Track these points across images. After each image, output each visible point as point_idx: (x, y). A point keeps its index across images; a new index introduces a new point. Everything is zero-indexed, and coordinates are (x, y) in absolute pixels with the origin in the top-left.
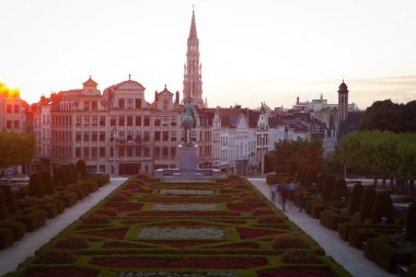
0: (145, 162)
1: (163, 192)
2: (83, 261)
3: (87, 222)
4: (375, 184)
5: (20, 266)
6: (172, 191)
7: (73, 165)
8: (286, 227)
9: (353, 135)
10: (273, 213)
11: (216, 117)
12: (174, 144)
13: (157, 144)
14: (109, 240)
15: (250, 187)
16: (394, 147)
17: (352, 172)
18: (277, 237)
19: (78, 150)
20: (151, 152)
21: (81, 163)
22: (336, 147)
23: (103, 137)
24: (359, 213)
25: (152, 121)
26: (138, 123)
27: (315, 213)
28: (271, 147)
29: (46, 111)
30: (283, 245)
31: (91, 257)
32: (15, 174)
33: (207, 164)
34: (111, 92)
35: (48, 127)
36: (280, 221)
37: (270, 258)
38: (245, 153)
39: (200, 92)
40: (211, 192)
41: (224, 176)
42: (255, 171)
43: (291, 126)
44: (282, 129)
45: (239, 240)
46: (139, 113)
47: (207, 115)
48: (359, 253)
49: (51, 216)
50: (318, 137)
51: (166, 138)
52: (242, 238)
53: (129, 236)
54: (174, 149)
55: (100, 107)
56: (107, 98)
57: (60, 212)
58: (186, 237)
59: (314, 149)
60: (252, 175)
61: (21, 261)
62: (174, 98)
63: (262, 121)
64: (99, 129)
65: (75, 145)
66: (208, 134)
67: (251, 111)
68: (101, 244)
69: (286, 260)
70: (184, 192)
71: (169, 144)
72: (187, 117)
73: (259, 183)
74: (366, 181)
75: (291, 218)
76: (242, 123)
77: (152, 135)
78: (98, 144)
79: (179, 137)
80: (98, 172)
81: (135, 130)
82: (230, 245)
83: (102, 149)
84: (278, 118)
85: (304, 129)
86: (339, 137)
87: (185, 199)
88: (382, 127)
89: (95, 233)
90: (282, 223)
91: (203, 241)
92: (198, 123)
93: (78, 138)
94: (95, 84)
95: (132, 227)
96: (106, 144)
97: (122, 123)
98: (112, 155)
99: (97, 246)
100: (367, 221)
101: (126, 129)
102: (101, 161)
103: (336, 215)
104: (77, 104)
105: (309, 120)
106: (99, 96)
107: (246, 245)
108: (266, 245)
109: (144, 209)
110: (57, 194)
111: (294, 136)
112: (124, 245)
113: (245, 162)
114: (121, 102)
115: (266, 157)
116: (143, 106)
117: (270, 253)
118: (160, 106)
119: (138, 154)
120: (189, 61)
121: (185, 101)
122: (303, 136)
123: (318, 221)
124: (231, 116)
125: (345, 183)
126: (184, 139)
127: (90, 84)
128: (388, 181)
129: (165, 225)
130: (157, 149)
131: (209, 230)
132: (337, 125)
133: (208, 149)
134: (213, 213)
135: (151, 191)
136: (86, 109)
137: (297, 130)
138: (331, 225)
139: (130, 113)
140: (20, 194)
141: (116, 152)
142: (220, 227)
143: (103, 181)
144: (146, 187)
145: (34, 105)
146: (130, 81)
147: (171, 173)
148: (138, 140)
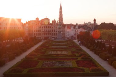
0: (50, 36)
1: (54, 43)
2: (36, 59)
3: (37, 50)
4: (102, 41)
5: (21, 60)
6: (56, 43)
7: (33, 37)
10: (79, 48)
11: (66, 26)
13: (53, 32)
14: (41, 54)
15: (74, 42)
16: (106, 33)
18: (80, 53)
20: (51, 34)
23: (40, 31)
24: (98, 48)
25: (52, 27)
26: (48, 28)
27: (88, 48)
28: (79, 33)
29: (27, 25)
30: (81, 55)
32: (20, 39)
33: (64, 37)
34: (42, 20)
35: (28, 29)
38: (73, 34)
39: (62, 21)
40: (65, 43)
41: (68, 40)
42: (75, 38)
43: (83, 28)
44: (81, 29)
45: (71, 54)
47: (64, 26)
48: (98, 56)
49: (28, 49)
50: (89, 31)
53: (46, 53)
54: (56, 34)
55: (39, 24)
56: (41, 22)
57: (30, 48)
58: (59, 54)
59: (88, 34)
62: (56, 22)
63: (77, 27)
64: (39, 29)
65: (34, 33)
66: (64, 31)
67: (74, 25)
69: (82, 58)
70: (59, 43)
71: (55, 32)
73: (76, 41)
74: (100, 41)
75: (83, 49)
76: (72, 28)
77: (51, 30)
78: (39, 33)
79: (58, 31)
80: (39, 39)
82: (69, 55)
83: (40, 34)
84: (80, 26)
85: (86, 29)
86: (94, 31)
87: (59, 45)
89: (38, 53)
90: (81, 50)
91: (63, 54)
92: (62, 28)
93: (35, 31)
94: (38, 19)
95: (47, 51)
97: (44, 28)
99: (39, 56)
100: (100, 49)
102: (40, 36)
103: (93, 48)
105: (87, 27)
106: (39, 22)
107: (73, 55)
108: (77, 55)
109: (50, 47)
110: (30, 44)
111: (84, 31)
112: (45, 55)
113: (73, 36)
115: (78, 35)
116: (49, 24)
117: (78, 57)
119: (48, 35)
120: (60, 14)
121: (59, 22)
122: (86, 30)
123: (89, 49)
124: (70, 26)
125: (95, 41)
126: (59, 31)
127: (37, 19)
128: (104, 40)
129: (55, 51)
131: (65, 52)
132: (93, 28)
133: (64, 34)
134: (66, 48)
135: (51, 43)
136: (36, 24)
138: (92, 50)
139: (46, 25)
141: (43, 34)
142: (67, 51)
143: (40, 41)
144: (50, 42)
145: (25, 24)
146: (46, 18)
147: (56, 39)
148: (48, 31)
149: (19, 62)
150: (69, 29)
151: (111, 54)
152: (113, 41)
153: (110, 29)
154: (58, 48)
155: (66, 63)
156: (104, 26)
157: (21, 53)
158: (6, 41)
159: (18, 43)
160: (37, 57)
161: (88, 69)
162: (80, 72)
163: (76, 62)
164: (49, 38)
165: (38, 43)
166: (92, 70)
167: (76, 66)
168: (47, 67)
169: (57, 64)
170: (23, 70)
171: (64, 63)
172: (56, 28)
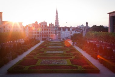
0: (47, 38)
1: (51, 44)
2: (35, 58)
3: (36, 50)
4: (93, 42)
5: (23, 58)
6: (53, 44)
7: (33, 39)
8: (75, 51)
9: (89, 32)
10: (73, 48)
11: (62, 29)
12: (53, 34)
14: (40, 53)
15: (68, 43)
16: (97, 35)
17: (89, 40)
18: (74, 52)
19: (34, 36)
20: (49, 36)
21: (35, 38)
22: (86, 35)
24: (90, 48)
25: (49, 30)
26: (46, 30)
28: (73, 35)
29: (28, 28)
30: (75, 54)
32: (22, 40)
33: (60, 38)
34: (40, 24)
35: (28, 31)
38: (67, 36)
39: (58, 24)
40: (60, 44)
41: (63, 41)
44: (75, 31)
45: (66, 53)
46: (46, 28)
47: (60, 28)
48: (90, 56)
49: (29, 49)
50: (82, 33)
51: (51, 33)
54: (53, 35)
55: (38, 27)
56: (39, 25)
57: (31, 48)
58: (56, 53)
59: (81, 35)
60: (69, 40)
61: (23, 57)
62: (53, 25)
63: (71, 29)
64: (38, 31)
65: (33, 34)
66: (60, 32)
67: (69, 28)
69: (76, 57)
71: (52, 34)
72: (56, 29)
73: (70, 42)
74: (91, 41)
75: (76, 49)
76: (67, 30)
77: (49, 32)
78: (38, 34)
80: (38, 40)
81: (45, 31)
83: (39, 35)
84: (74, 29)
85: (79, 31)
86: (86, 33)
87: (55, 45)
88: (94, 30)
89: (38, 52)
92: (58, 30)
93: (34, 33)
94: (37, 22)
95: (45, 51)
96: (40, 34)
99: (38, 55)
100: (92, 49)
101: (43, 31)
102: (38, 38)
103: (86, 48)
106: (38, 25)
107: (67, 54)
108: (71, 54)
109: (47, 47)
110: (30, 44)
111: (77, 33)
112: (43, 54)
113: (67, 38)
114: (42, 26)
115: (71, 37)
118: (50, 27)
119: (46, 36)
120: (56, 18)
123: (82, 49)
124: (64, 29)
126: (55, 33)
127: (36, 22)
128: (96, 41)
129: (51, 50)
131: (60, 51)
132: (86, 30)
133: (60, 35)
134: (61, 48)
137: (78, 31)
138: (84, 50)
139: (44, 28)
140: (23, 44)
141: (41, 36)
142: (62, 51)
143: (39, 42)
144: (48, 43)
145: (25, 27)
146: (44, 22)
148: (46, 33)
149: (21, 60)
150: (64, 31)
151: (102, 54)
152: (103, 42)
153: (100, 31)
154: (55, 48)
155: (62, 61)
156: (95, 28)
157: (22, 53)
158: (10, 42)
159: (20, 43)
161: (81, 67)
162: (74, 70)
163: (71, 60)
164: (47, 40)
165: (37, 43)
166: (85, 68)
167: (70, 64)
168: (45, 64)
169: (54, 63)
170: (25, 67)
171: (60, 61)
172: (53, 30)
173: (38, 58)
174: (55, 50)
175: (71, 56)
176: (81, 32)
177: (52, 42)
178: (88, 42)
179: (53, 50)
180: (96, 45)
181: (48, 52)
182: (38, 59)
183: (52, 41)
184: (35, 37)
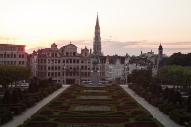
0: (77, 78)
1: (85, 91)
2: (51, 120)
3: (53, 104)
4: (174, 88)
5: (25, 122)
6: (89, 91)
7: (47, 80)
8: (136, 106)
10: (131, 100)
11: (107, 59)
12: (89, 71)
13: (82, 71)
14: (62, 111)
15: (122, 89)
16: (182, 72)
17: (165, 83)
19: (49, 73)
20: (80, 74)
21: (50, 79)
22: (158, 72)
23: (59, 68)
24: (167, 100)
25: (80, 61)
26: (74, 62)
27: (149, 100)
28: (130, 72)
29: (36, 57)
30: (135, 113)
31: (54, 118)
33: (104, 80)
34: (63, 49)
35: (36, 64)
36: (134, 103)
37: (130, 119)
38: (119, 75)
39: (101, 49)
40: (105, 91)
41: (110, 85)
42: (124, 82)
43: (139, 63)
44: (135, 65)
45: (116, 111)
46: (75, 58)
47: (104, 59)
48: (167, 117)
49: (38, 101)
50: (150, 68)
51: (86, 68)
52: (118, 110)
53: (70, 110)
54: (89, 73)
55: (58, 55)
56: (61, 52)
57: (42, 99)
58: (94, 110)
59: (148, 73)
60: (122, 84)
62: (89, 51)
63: (127, 61)
64: (58, 65)
65: (48, 71)
66: (104, 67)
67: (122, 57)
68: (59, 113)
69: (137, 120)
70: (94, 91)
71: (87, 71)
72: (95, 60)
73: (125, 87)
74: (170, 87)
75: (138, 102)
76: (118, 62)
77: (80, 67)
78: (58, 71)
79: (91, 68)
80: (58, 83)
81: (73, 65)
82: (113, 113)
83: (59, 73)
84: (133, 60)
85: (144, 65)
86: (159, 68)
87: (94, 94)
88: (177, 64)
89: (56, 108)
92: (100, 62)
93: (49, 68)
94: (56, 46)
95: (72, 106)
96: (61, 71)
97: (67, 62)
98: (63, 76)
99: (57, 114)
100: (171, 103)
101: (69, 64)
102: (58, 78)
103: (158, 101)
104: (48, 54)
105: (146, 61)
106: (58, 51)
107: (119, 113)
108: (128, 114)
109: (77, 98)
110: (40, 92)
111: (140, 68)
113: (119, 78)
114: (67, 53)
115: (128, 76)
116: (76, 55)
117: (130, 117)
118: (84, 55)
119: (74, 75)
120: (96, 36)
121: (94, 53)
124: (113, 59)
125: (161, 87)
126: (94, 69)
127: (54, 45)
128: (179, 86)
129: (86, 105)
130: (82, 73)
131: (105, 107)
132: (158, 63)
133: (104, 73)
134: (106, 100)
135: (79, 91)
136: (53, 56)
137: (141, 65)
138: (156, 105)
139: (71, 58)
140: (25, 92)
141: (65, 74)
142: (109, 106)
143: (60, 87)
144: (78, 89)
145: (31, 55)
146: (71, 45)
147: (88, 83)
148: (74, 69)
150: (112, 65)
154: (93, 100)
156: (178, 58)
157: (23, 110)
159: (19, 90)
160: (54, 117)
163: (126, 126)
164: (76, 82)
165: (55, 90)
172: (89, 63)
173: (56, 120)
174: (94, 105)
175: (127, 117)
176: (148, 68)
177: (88, 88)
178: (164, 87)
179: (89, 105)
180: (180, 95)
181: (78, 108)
182: (56, 122)
183: (87, 86)
184: (51, 77)
